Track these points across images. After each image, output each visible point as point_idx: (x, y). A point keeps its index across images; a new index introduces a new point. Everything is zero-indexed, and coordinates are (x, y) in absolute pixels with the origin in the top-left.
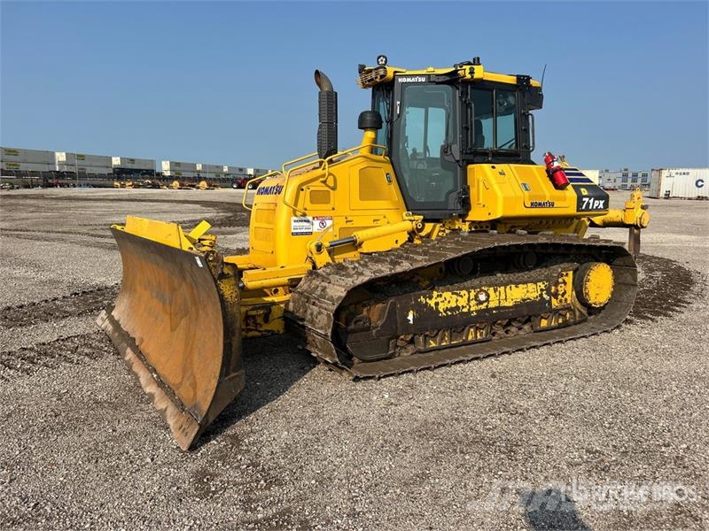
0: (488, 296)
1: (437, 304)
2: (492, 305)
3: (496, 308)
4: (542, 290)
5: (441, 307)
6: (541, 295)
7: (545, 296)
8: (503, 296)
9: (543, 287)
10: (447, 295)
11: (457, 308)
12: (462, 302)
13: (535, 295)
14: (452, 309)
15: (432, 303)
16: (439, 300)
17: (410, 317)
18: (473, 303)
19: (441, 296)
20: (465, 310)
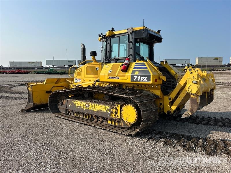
0: (89, 106)
1: (76, 104)
2: (90, 109)
3: (91, 110)
4: (107, 109)
5: (77, 105)
6: (107, 111)
7: (108, 112)
8: (93, 107)
9: (108, 108)
10: (79, 102)
11: (80, 106)
12: (82, 105)
13: (105, 110)
14: (79, 106)
15: (75, 103)
16: (77, 103)
17: (70, 105)
18: (85, 106)
19: (77, 102)
20: (82, 108)
